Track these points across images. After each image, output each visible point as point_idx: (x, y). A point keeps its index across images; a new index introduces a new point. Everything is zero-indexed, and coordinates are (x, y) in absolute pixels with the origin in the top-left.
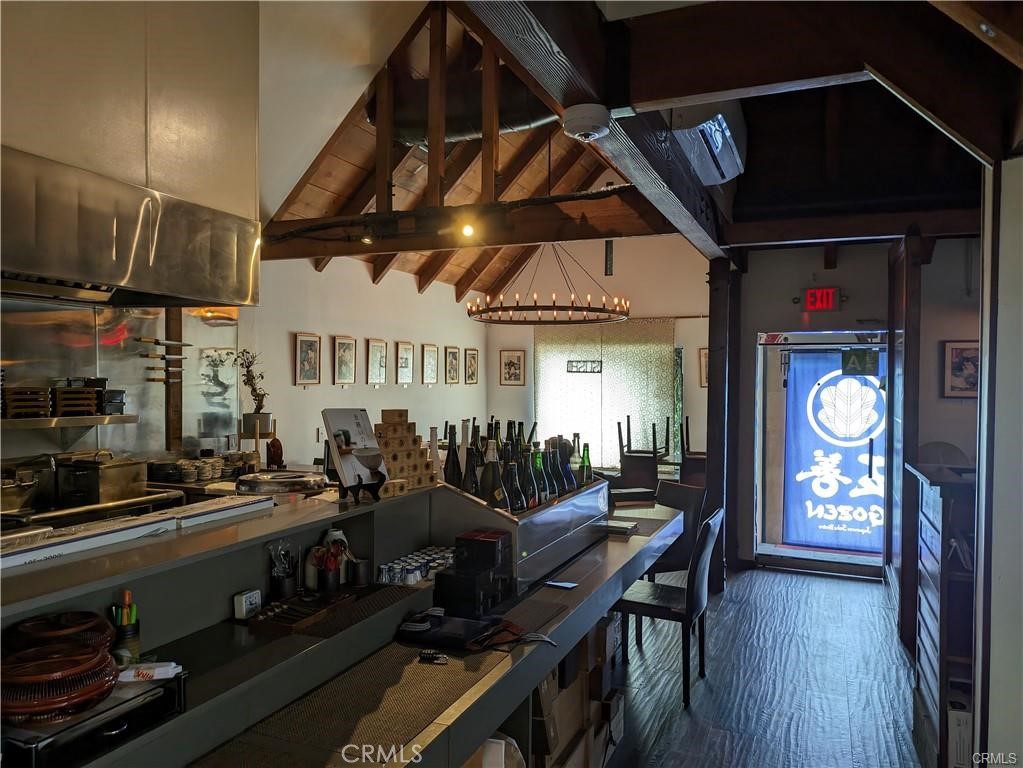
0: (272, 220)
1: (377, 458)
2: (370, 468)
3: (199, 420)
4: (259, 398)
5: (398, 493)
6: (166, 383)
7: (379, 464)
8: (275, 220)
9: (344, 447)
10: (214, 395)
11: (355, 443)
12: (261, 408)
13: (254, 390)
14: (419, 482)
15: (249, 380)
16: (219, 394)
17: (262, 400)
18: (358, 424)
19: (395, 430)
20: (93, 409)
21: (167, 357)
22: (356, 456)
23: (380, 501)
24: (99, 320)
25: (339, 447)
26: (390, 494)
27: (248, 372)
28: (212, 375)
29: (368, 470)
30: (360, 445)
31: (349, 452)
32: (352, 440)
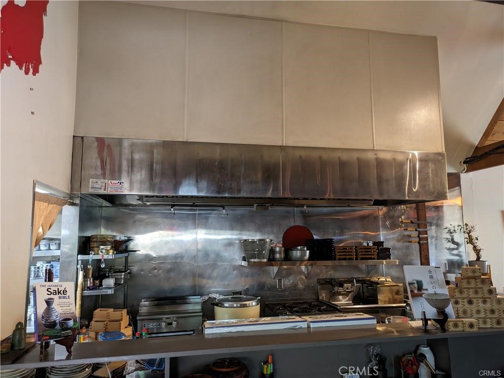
0: (477, 147)
1: (446, 302)
2: (437, 308)
3: (445, 264)
4: (477, 251)
5: (468, 329)
6: (419, 243)
7: (447, 306)
8: (479, 146)
9: (416, 292)
10: (453, 249)
11: (427, 290)
12: (480, 258)
13: (475, 247)
14: (485, 322)
15: (470, 241)
16: (457, 249)
17: (479, 253)
18: (431, 277)
19: (469, 283)
20: (376, 256)
21: (418, 229)
22: (426, 299)
23: (447, 333)
24: (381, 213)
25: (412, 291)
26: (460, 329)
27: (469, 236)
28: (450, 238)
29: (435, 309)
30: (431, 291)
31: (421, 295)
32: (424, 287)
